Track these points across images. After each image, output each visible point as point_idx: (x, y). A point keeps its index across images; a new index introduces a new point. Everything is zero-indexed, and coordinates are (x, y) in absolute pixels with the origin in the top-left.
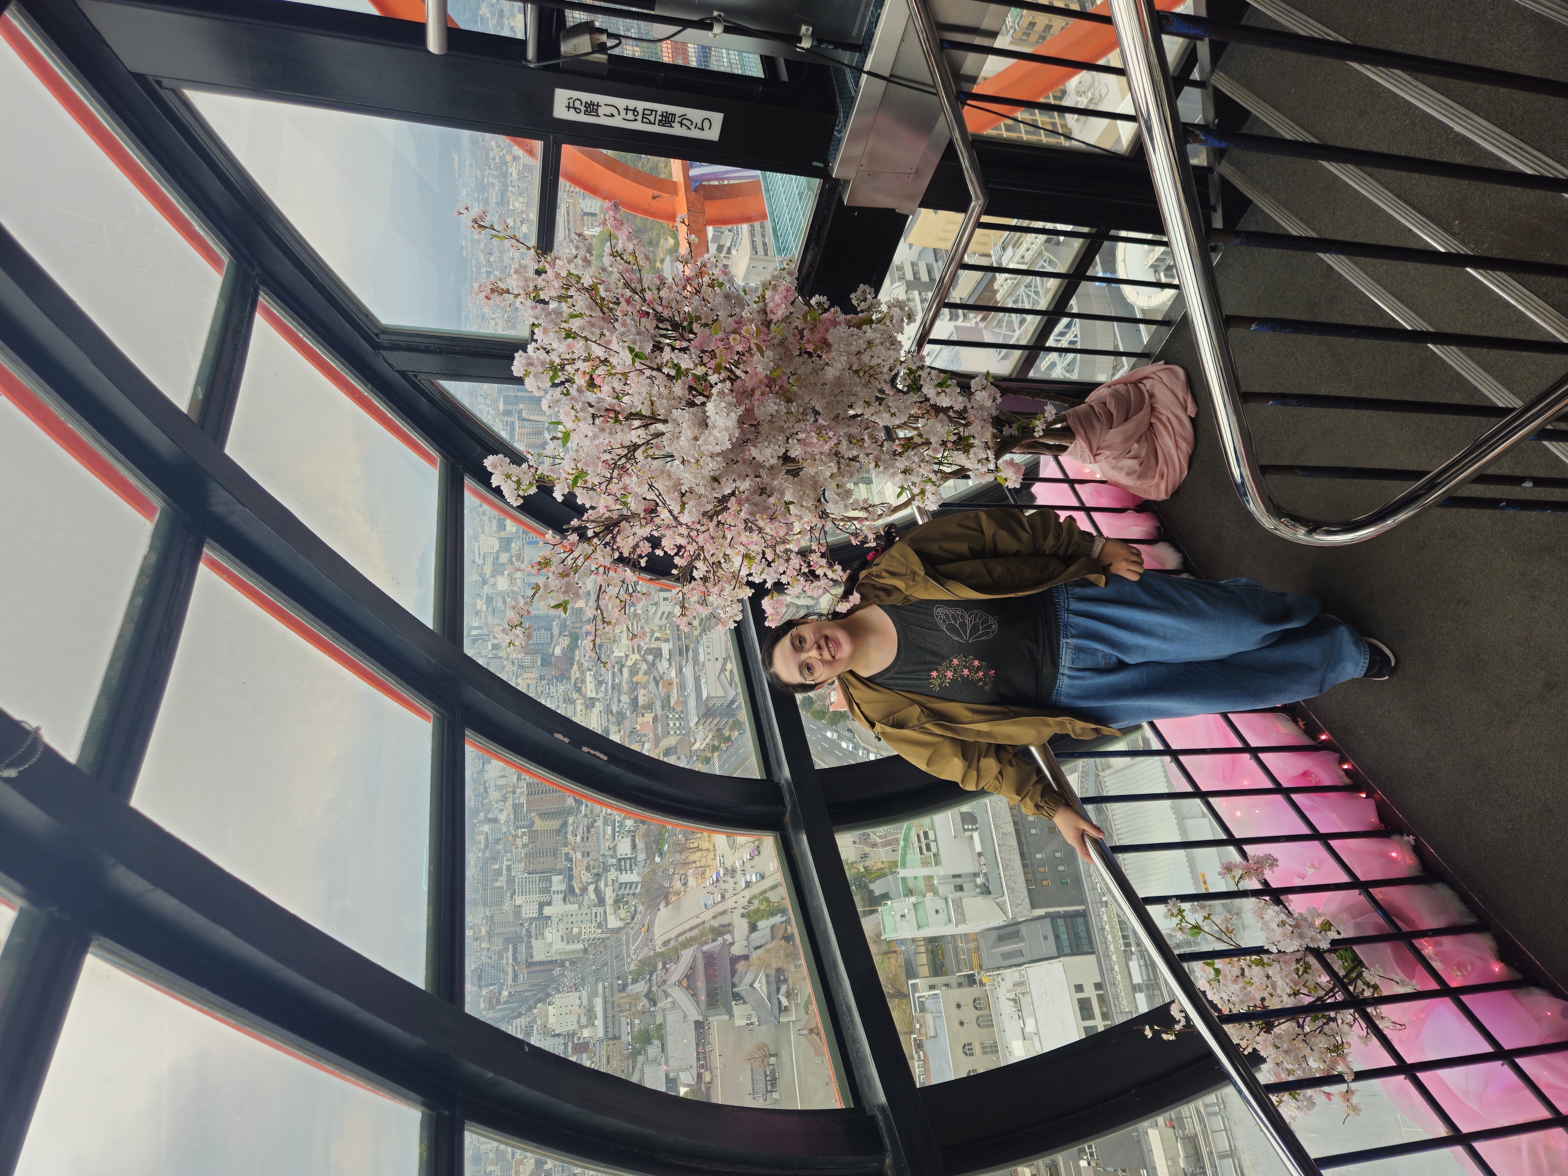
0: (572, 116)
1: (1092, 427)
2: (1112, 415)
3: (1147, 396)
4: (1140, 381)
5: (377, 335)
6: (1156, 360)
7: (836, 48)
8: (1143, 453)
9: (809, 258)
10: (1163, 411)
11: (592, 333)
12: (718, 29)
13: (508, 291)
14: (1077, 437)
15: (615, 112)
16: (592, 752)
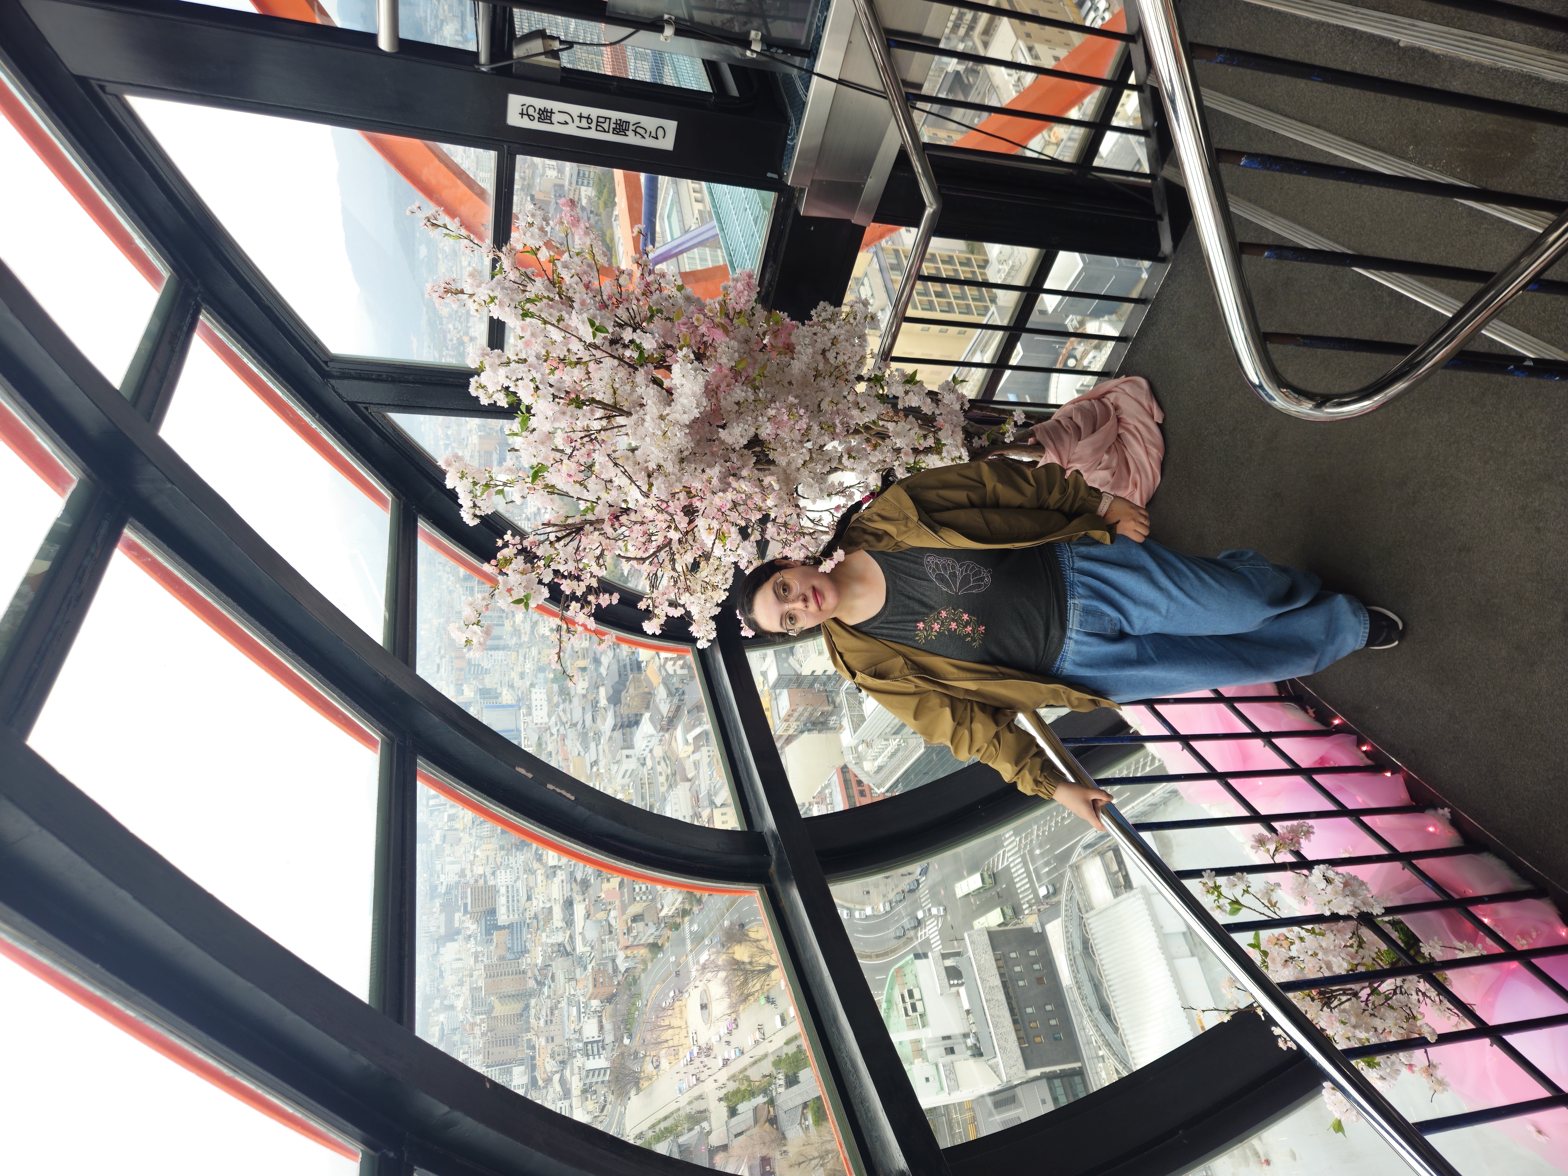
0: (525, 123)
1: (1061, 439)
2: (1079, 428)
3: (1112, 408)
4: (1104, 395)
5: (326, 363)
6: (1118, 376)
7: (785, 53)
8: (1114, 464)
9: (767, 276)
10: (1129, 420)
11: (550, 315)
12: (669, 31)
13: (462, 292)
14: (1047, 449)
15: (569, 120)
16: (558, 790)
